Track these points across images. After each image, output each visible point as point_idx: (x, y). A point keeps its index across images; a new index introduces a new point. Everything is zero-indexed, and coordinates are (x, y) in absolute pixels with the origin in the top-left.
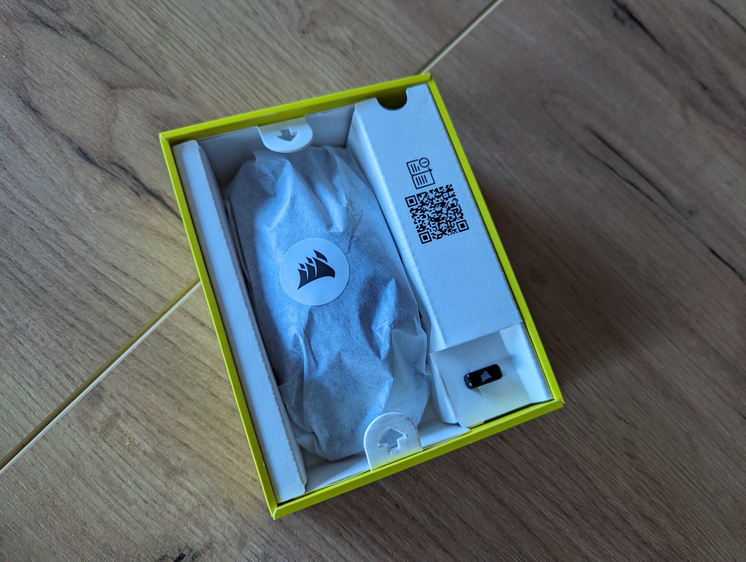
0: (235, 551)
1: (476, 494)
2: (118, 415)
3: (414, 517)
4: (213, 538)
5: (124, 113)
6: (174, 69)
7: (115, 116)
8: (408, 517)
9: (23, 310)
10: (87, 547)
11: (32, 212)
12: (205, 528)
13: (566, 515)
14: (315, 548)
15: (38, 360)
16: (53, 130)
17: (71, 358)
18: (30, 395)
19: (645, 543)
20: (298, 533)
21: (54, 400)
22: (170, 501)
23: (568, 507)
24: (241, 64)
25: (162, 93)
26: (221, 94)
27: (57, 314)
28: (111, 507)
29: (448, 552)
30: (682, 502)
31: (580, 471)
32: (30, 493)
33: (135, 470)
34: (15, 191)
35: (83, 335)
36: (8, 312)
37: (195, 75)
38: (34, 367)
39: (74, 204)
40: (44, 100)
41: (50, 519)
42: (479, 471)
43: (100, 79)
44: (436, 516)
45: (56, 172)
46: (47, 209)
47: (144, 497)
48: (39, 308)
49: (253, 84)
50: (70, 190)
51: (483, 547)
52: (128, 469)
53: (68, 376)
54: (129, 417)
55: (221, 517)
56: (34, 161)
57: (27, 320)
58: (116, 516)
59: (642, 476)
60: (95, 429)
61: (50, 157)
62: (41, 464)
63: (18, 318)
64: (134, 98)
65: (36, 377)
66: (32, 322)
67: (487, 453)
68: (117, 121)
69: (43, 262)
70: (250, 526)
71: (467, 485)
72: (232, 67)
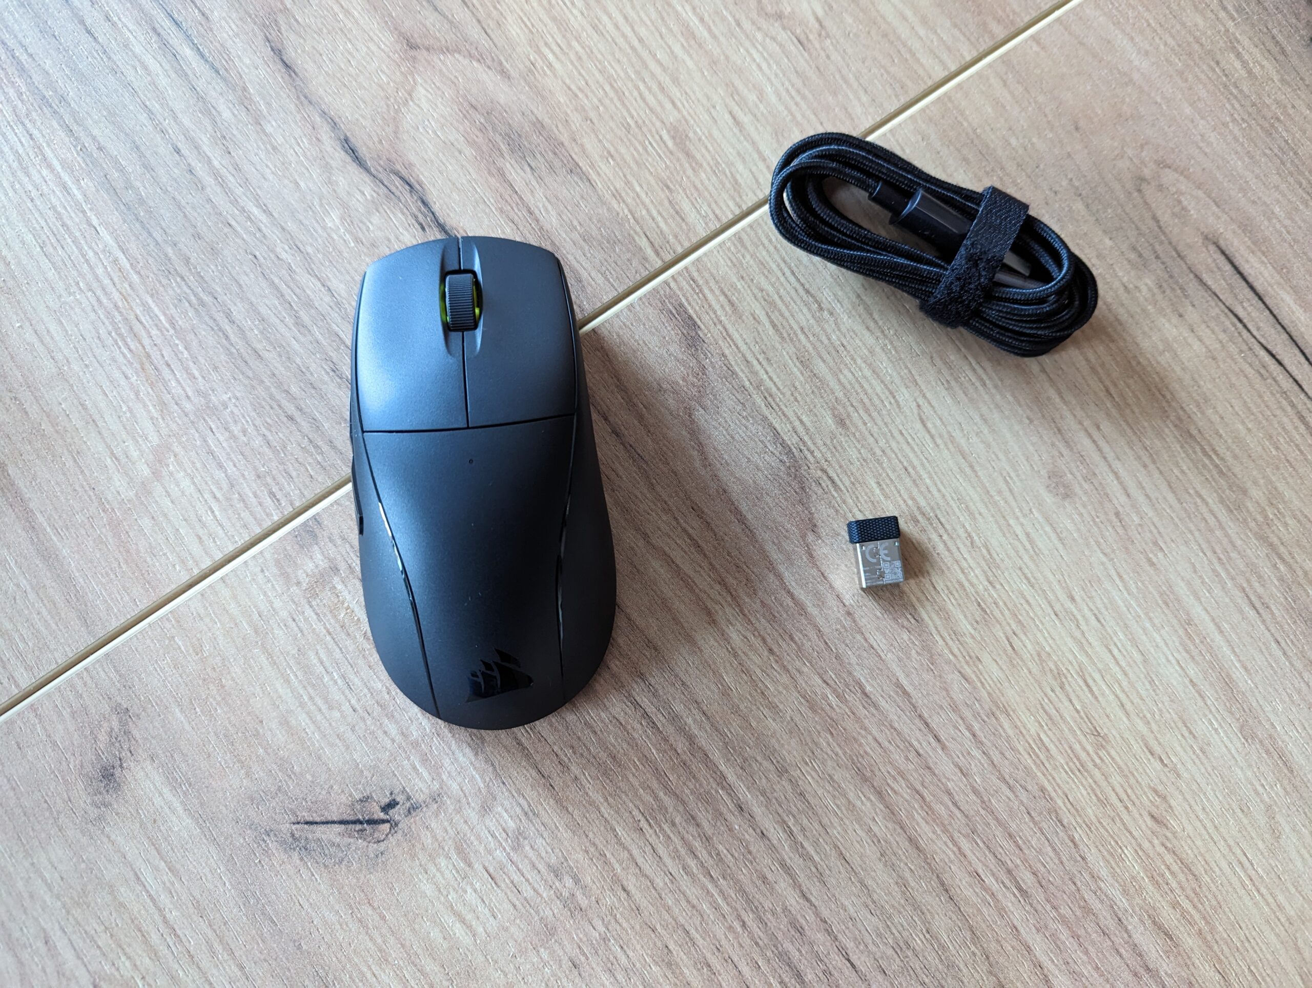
0: (473, 817)
1: (874, 819)
2: (335, 570)
3: (765, 832)
4: (445, 788)
5: (423, 92)
6: (515, 30)
7: (410, 95)
8: (754, 830)
9: (222, 380)
10: (258, 756)
11: (260, 230)
12: (436, 770)
13: (1020, 889)
14: (597, 842)
15: (232, 461)
16: (310, 102)
17: (281, 468)
18: (213, 512)
19: (1148, 969)
20: (575, 812)
21: (245, 526)
22: (391, 717)
23: (1027, 879)
24: (624, 36)
25: (489, 67)
26: (583, 83)
27: (272, 397)
28: (302, 705)
29: (808, 900)
30: (1232, 918)
31: (1062, 825)
32: (189, 659)
33: (347, 659)
34: (239, 191)
35: (304, 436)
36: (200, 379)
37: (546, 44)
38: (226, 472)
39: (324, 228)
40: (304, 51)
41: (211, 704)
42: (888, 784)
43: (396, 29)
44: (800, 838)
45: (305, 171)
46: (283, 229)
47: (353, 702)
48: (246, 382)
49: (638, 73)
50: (321, 205)
51: (867, 906)
52: (337, 654)
53: (272, 494)
54: (351, 576)
55: (461, 759)
56: (274, 148)
57: (225, 397)
58: (308, 721)
59: (1169, 859)
60: (298, 583)
61: (299, 145)
62: (211, 619)
63: (213, 391)
64: (444, 70)
65: (225, 486)
66: (234, 401)
67: (907, 759)
68: (411, 103)
69: (264, 310)
70: (504, 783)
71: (862, 802)
72: (610, 39)
